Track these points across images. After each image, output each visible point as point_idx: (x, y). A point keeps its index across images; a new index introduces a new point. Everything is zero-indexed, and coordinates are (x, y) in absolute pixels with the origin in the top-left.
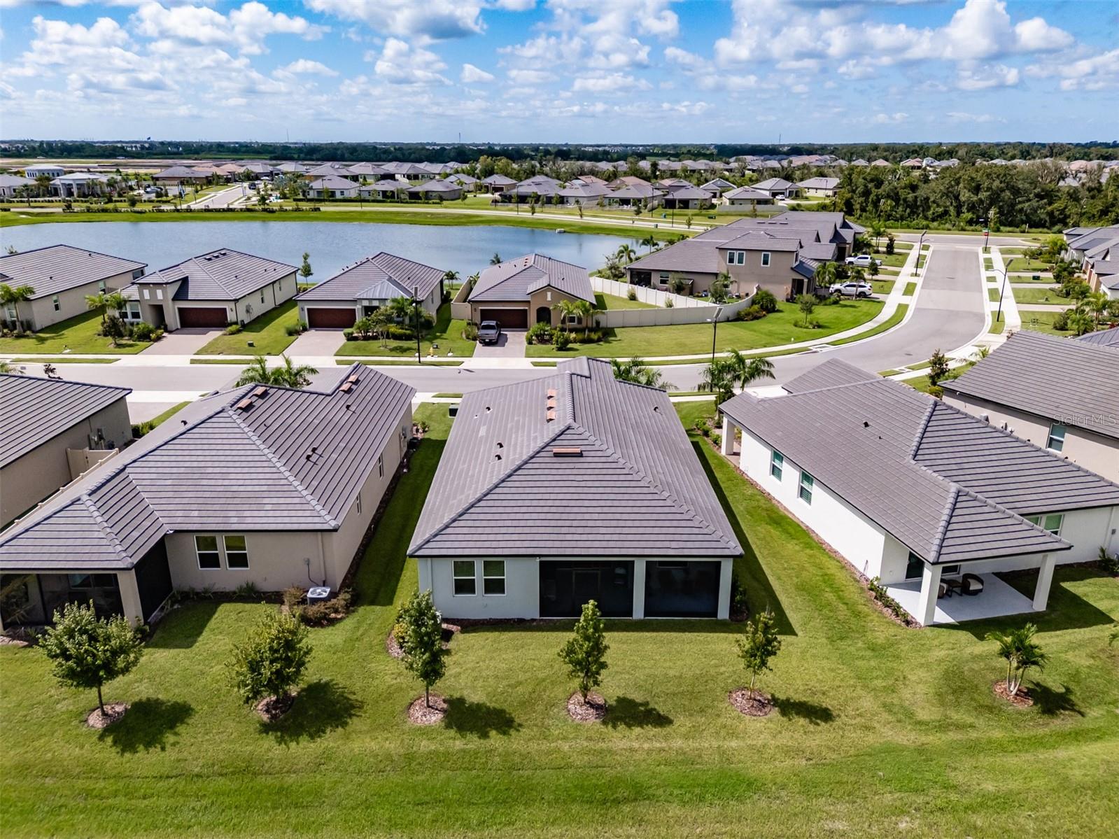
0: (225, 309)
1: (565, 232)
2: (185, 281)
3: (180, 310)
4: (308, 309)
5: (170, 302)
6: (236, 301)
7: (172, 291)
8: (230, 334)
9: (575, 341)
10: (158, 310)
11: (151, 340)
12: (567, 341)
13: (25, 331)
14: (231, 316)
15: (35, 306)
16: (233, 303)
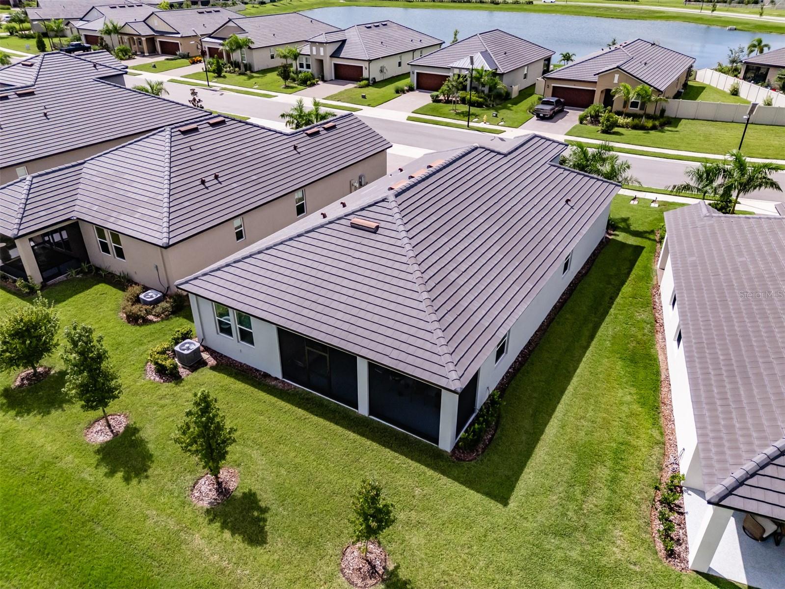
0: (362, 67)
1: (735, 29)
2: (344, 42)
3: (335, 65)
4: (418, 73)
5: (328, 58)
6: (370, 61)
7: (332, 49)
8: (360, 87)
9: (626, 126)
10: (321, 62)
11: (307, 86)
12: (615, 124)
13: (246, 71)
14: (365, 74)
15: (255, 53)
16: (367, 63)
